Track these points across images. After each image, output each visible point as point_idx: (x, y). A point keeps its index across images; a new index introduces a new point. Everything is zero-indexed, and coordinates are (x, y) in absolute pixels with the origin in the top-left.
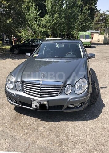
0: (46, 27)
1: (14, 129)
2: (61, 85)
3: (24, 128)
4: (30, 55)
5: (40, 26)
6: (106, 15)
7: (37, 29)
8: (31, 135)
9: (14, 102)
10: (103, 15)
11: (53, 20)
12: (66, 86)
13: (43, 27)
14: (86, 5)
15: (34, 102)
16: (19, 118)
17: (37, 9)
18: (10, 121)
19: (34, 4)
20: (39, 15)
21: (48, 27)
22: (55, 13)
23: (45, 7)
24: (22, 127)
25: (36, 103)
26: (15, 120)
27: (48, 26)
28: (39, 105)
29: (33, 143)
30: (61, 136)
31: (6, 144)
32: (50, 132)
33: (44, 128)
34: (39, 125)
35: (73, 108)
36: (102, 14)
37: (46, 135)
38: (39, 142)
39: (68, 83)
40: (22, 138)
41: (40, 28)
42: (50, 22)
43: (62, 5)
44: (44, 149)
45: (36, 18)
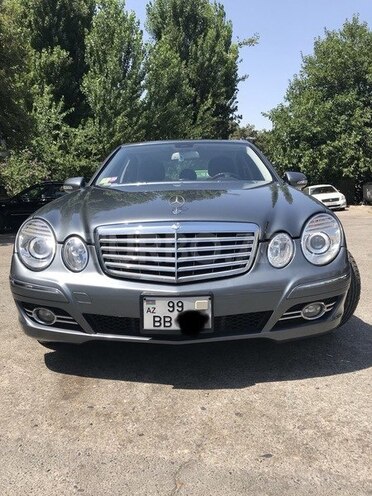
0: (88, 154)
1: (75, 428)
2: (253, 234)
3: (119, 418)
4: (83, 184)
5: (68, 153)
6: (256, 132)
7: (58, 160)
8: (164, 438)
9: (57, 325)
10: (247, 133)
11: (112, 135)
12: (269, 240)
13: (78, 156)
14: (204, 98)
15: (154, 302)
16: (81, 390)
17: (61, 103)
18: (42, 402)
19: (47, 89)
20: (65, 120)
21: (95, 154)
22: (117, 114)
23: (83, 97)
24: (108, 416)
25: (161, 308)
26: (66, 397)
27: (94, 152)
28: (175, 315)
29: (186, 466)
30: (291, 427)
31: (60, 486)
32: (238, 419)
33: (203, 409)
34: (175, 404)
35: (301, 322)
36: (244, 130)
37: (225, 432)
38: (210, 461)
39: (275, 228)
40: (128, 452)
41: (69, 157)
42: (101, 142)
43: (135, 93)
44: (248, 483)
45: (57, 127)
